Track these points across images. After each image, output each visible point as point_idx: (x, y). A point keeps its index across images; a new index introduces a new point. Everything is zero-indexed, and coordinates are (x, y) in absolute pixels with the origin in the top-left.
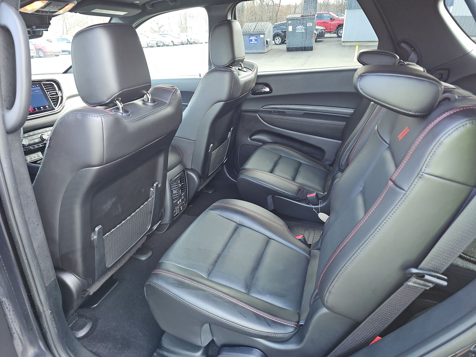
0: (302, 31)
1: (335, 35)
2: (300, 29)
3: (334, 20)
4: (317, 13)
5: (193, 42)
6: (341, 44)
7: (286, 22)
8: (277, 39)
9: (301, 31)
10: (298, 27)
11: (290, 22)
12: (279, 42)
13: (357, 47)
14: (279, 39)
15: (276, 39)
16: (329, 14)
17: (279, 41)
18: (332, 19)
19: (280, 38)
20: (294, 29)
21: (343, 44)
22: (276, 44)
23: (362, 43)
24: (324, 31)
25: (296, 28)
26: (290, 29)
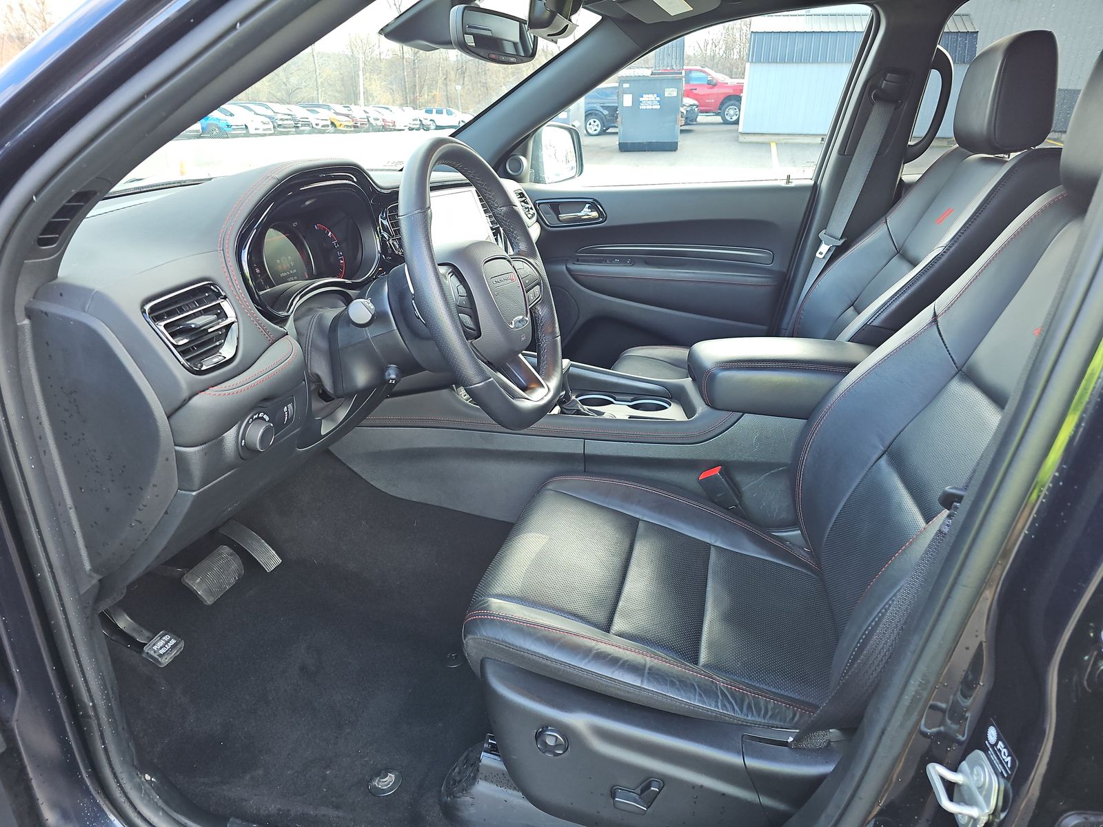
0: (654, 107)
1: (719, 119)
2: (650, 101)
3: (715, 85)
4: (685, 67)
5: (381, 127)
6: (738, 140)
7: (617, 85)
8: (592, 123)
9: (650, 107)
10: (646, 97)
11: (626, 85)
12: (596, 130)
13: (773, 146)
14: (596, 124)
15: (590, 124)
16: (704, 72)
17: (596, 128)
18: (712, 84)
19: (598, 122)
20: (636, 102)
21: (742, 139)
22: (589, 134)
23: (784, 138)
24: (696, 109)
25: (641, 99)
26: (627, 100)
